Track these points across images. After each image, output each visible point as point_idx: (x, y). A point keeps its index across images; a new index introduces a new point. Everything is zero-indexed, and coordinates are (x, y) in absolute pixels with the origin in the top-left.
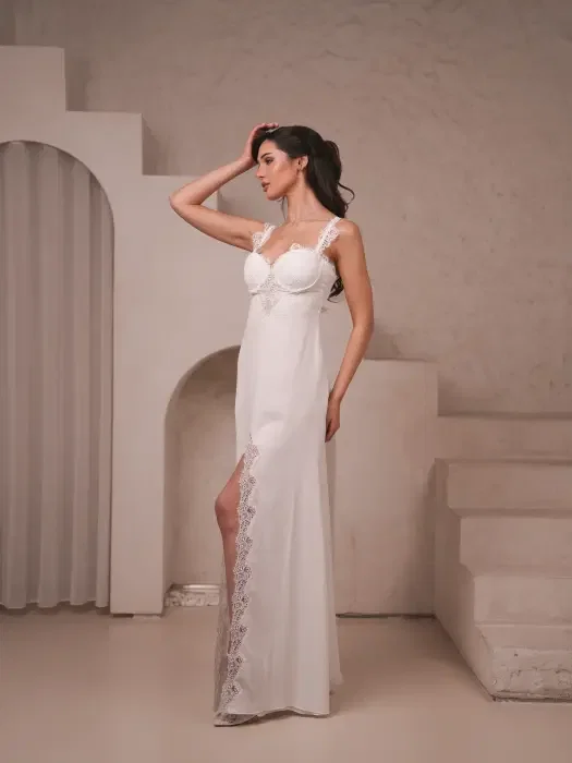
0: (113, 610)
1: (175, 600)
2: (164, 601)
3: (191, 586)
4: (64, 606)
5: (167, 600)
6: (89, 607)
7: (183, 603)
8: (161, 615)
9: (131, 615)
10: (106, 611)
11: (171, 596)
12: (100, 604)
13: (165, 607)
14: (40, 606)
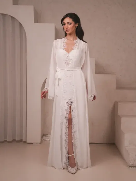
0: (28, 142)
1: (44, 139)
2: (41, 139)
3: (48, 135)
4: (14, 141)
5: (42, 139)
6: (21, 141)
7: (46, 140)
8: (40, 143)
9: (32, 143)
10: (25, 142)
11: (43, 138)
12: (24, 140)
13: (41, 141)
14: (8, 141)
